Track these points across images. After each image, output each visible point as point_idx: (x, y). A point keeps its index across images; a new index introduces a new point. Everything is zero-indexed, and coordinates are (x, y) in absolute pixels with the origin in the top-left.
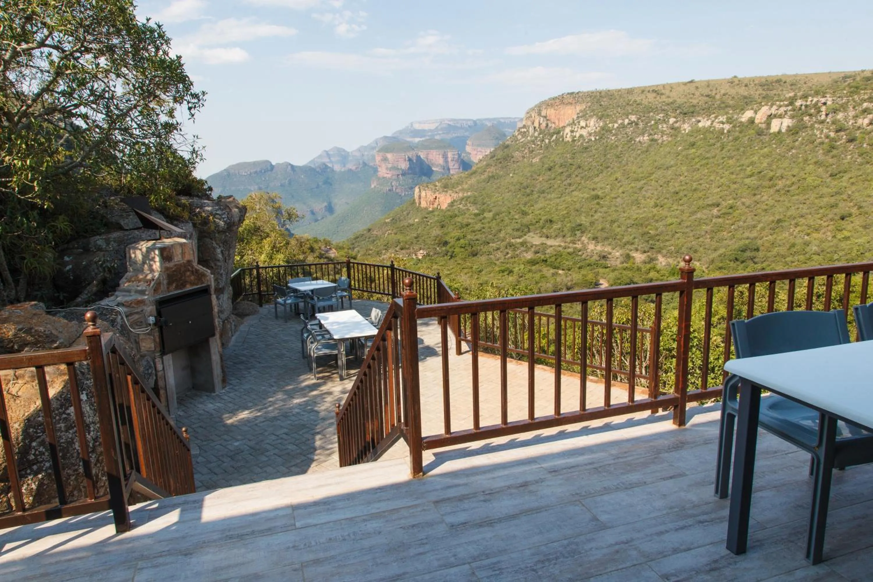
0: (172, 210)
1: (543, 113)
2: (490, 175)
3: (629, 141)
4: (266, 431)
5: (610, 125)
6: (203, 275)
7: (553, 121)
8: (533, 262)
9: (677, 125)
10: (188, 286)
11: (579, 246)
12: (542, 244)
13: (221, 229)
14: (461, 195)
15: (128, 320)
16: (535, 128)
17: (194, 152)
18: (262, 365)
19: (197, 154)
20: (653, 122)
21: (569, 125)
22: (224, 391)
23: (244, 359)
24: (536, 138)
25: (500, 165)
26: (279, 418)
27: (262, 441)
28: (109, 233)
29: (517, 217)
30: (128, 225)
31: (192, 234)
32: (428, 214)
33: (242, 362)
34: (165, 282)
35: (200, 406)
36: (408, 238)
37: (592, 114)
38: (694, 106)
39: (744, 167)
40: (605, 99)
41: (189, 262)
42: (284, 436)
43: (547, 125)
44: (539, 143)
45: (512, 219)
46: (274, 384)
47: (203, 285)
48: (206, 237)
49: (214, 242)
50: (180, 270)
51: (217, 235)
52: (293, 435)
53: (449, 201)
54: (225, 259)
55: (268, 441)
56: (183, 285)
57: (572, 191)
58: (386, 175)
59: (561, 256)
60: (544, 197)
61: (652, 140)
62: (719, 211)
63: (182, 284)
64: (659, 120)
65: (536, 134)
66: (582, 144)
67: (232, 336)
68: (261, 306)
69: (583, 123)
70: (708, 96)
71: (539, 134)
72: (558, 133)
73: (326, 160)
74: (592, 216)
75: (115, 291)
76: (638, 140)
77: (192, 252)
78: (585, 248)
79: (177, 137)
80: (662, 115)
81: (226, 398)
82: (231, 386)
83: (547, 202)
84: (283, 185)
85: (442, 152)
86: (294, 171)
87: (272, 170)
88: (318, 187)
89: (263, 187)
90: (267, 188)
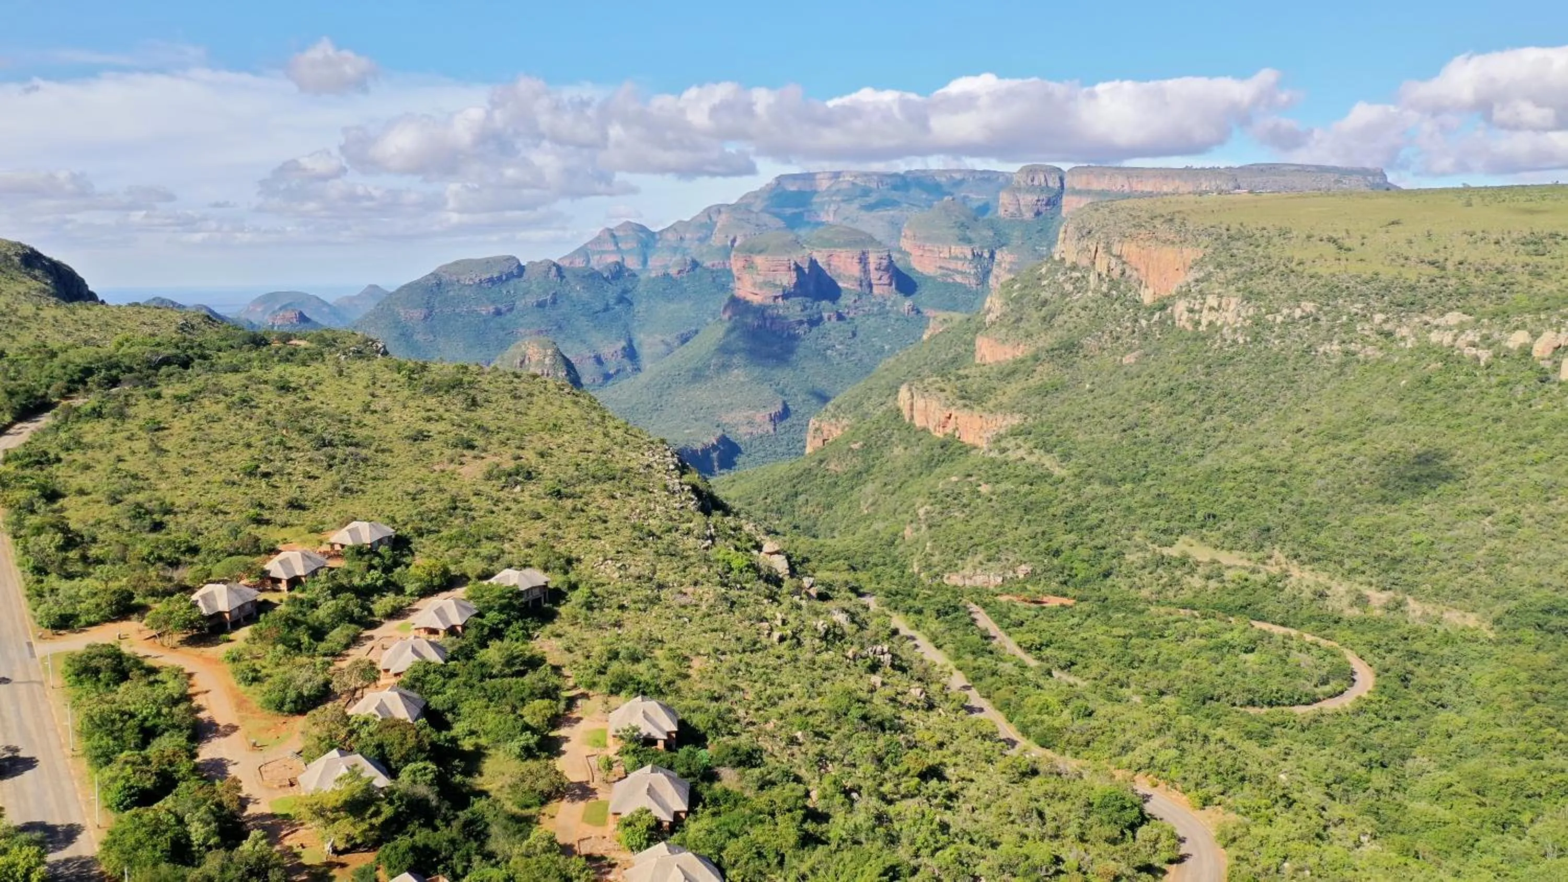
1: (1116, 250)
3: (1306, 352)
5: (1270, 317)
7: (1133, 264)
9: (1387, 327)
11: (1274, 569)
12: (1212, 560)
16: (1099, 275)
20: (1345, 318)
21: (1180, 295)
38: (1413, 288)
39: (1524, 444)
40: (1239, 243)
58: (751, 297)
59: (1253, 588)
61: (1347, 353)
62: (1494, 524)
64: (1357, 314)
69: (1212, 301)
70: (1432, 263)
72: (1162, 308)
73: (609, 247)
76: (1321, 350)
78: (1285, 574)
80: (1360, 306)
84: (541, 305)
85: (857, 252)
86: (562, 277)
87: (520, 275)
88: (607, 309)
89: (504, 309)
90: (511, 310)
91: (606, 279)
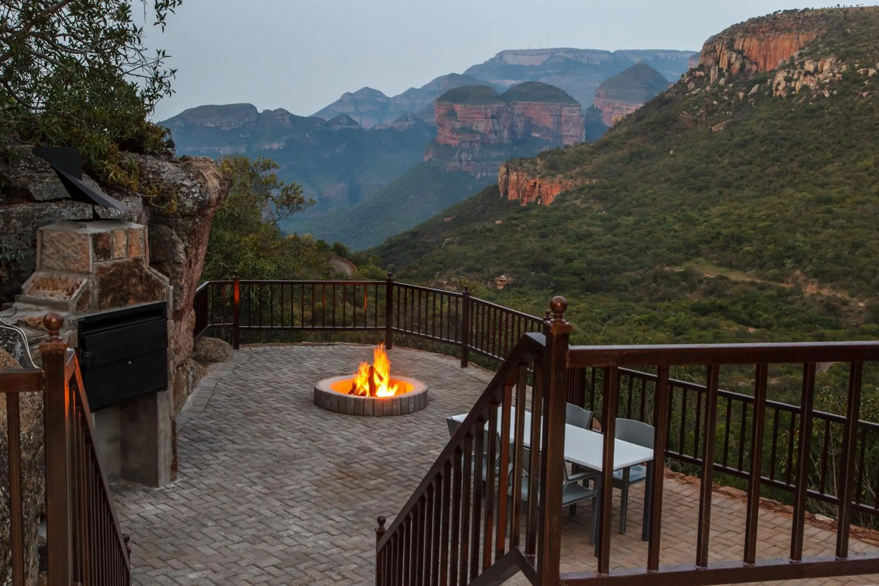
0: (111, 174)
1: (738, 45)
2: (634, 150)
4: (242, 558)
6: (159, 286)
7: (754, 59)
8: (702, 311)
10: (131, 301)
11: (788, 286)
12: (722, 278)
13: (188, 211)
14: (579, 182)
15: (32, 351)
16: (720, 70)
17: (156, 78)
18: (238, 447)
19: (161, 82)
21: (783, 68)
22: (172, 485)
23: (207, 433)
24: (721, 88)
25: (652, 134)
26: (265, 538)
27: (236, 575)
28: (10, 204)
29: (677, 227)
30: (41, 194)
31: (141, 216)
32: (518, 212)
33: (204, 440)
34: (96, 292)
35: (133, 507)
36: (481, 252)
37: (827, 49)
41: (137, 261)
42: (273, 570)
43: (743, 66)
44: (726, 98)
45: (669, 231)
46: (257, 481)
47: (157, 302)
48: (161, 222)
49: (174, 232)
50: (121, 273)
51: (180, 220)
52: (288, 570)
53: (556, 192)
54: (190, 262)
55: (245, 576)
56: (126, 301)
57: (782, 186)
58: (450, 141)
59: (754, 302)
60: (730, 195)
63: (122, 298)
65: (722, 81)
66: (806, 102)
67: (188, 394)
68: (236, 347)
69: (809, 66)
71: (727, 82)
72: (762, 81)
73: (349, 109)
74: (816, 233)
75: (13, 301)
77: (142, 246)
78: (798, 291)
79: (131, 53)
81: (176, 497)
82: (185, 478)
83: (735, 204)
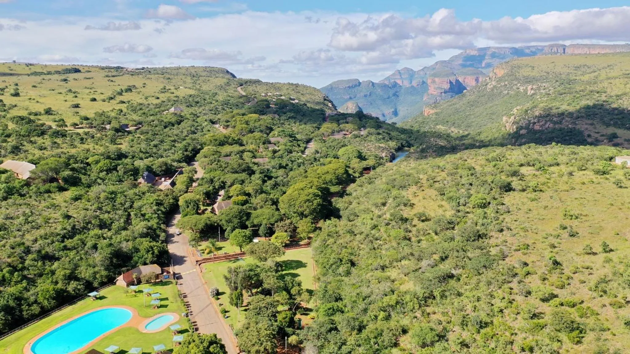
14: (437, 111)
73: (398, 77)
84: (365, 96)
85: (475, 77)
86: (374, 86)
87: (359, 86)
88: (389, 98)
89: (353, 97)
90: (355, 97)
91: (390, 88)
